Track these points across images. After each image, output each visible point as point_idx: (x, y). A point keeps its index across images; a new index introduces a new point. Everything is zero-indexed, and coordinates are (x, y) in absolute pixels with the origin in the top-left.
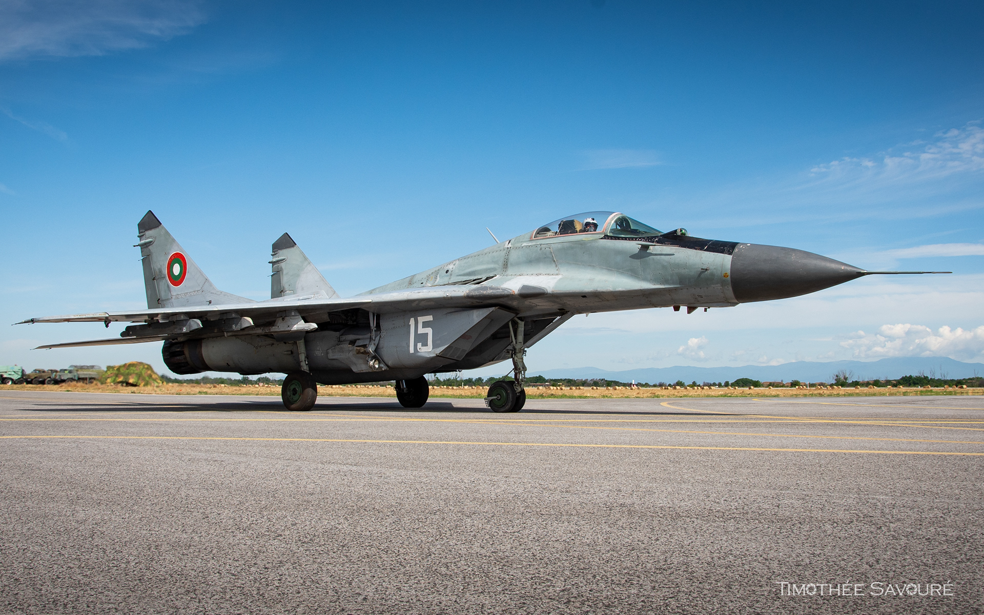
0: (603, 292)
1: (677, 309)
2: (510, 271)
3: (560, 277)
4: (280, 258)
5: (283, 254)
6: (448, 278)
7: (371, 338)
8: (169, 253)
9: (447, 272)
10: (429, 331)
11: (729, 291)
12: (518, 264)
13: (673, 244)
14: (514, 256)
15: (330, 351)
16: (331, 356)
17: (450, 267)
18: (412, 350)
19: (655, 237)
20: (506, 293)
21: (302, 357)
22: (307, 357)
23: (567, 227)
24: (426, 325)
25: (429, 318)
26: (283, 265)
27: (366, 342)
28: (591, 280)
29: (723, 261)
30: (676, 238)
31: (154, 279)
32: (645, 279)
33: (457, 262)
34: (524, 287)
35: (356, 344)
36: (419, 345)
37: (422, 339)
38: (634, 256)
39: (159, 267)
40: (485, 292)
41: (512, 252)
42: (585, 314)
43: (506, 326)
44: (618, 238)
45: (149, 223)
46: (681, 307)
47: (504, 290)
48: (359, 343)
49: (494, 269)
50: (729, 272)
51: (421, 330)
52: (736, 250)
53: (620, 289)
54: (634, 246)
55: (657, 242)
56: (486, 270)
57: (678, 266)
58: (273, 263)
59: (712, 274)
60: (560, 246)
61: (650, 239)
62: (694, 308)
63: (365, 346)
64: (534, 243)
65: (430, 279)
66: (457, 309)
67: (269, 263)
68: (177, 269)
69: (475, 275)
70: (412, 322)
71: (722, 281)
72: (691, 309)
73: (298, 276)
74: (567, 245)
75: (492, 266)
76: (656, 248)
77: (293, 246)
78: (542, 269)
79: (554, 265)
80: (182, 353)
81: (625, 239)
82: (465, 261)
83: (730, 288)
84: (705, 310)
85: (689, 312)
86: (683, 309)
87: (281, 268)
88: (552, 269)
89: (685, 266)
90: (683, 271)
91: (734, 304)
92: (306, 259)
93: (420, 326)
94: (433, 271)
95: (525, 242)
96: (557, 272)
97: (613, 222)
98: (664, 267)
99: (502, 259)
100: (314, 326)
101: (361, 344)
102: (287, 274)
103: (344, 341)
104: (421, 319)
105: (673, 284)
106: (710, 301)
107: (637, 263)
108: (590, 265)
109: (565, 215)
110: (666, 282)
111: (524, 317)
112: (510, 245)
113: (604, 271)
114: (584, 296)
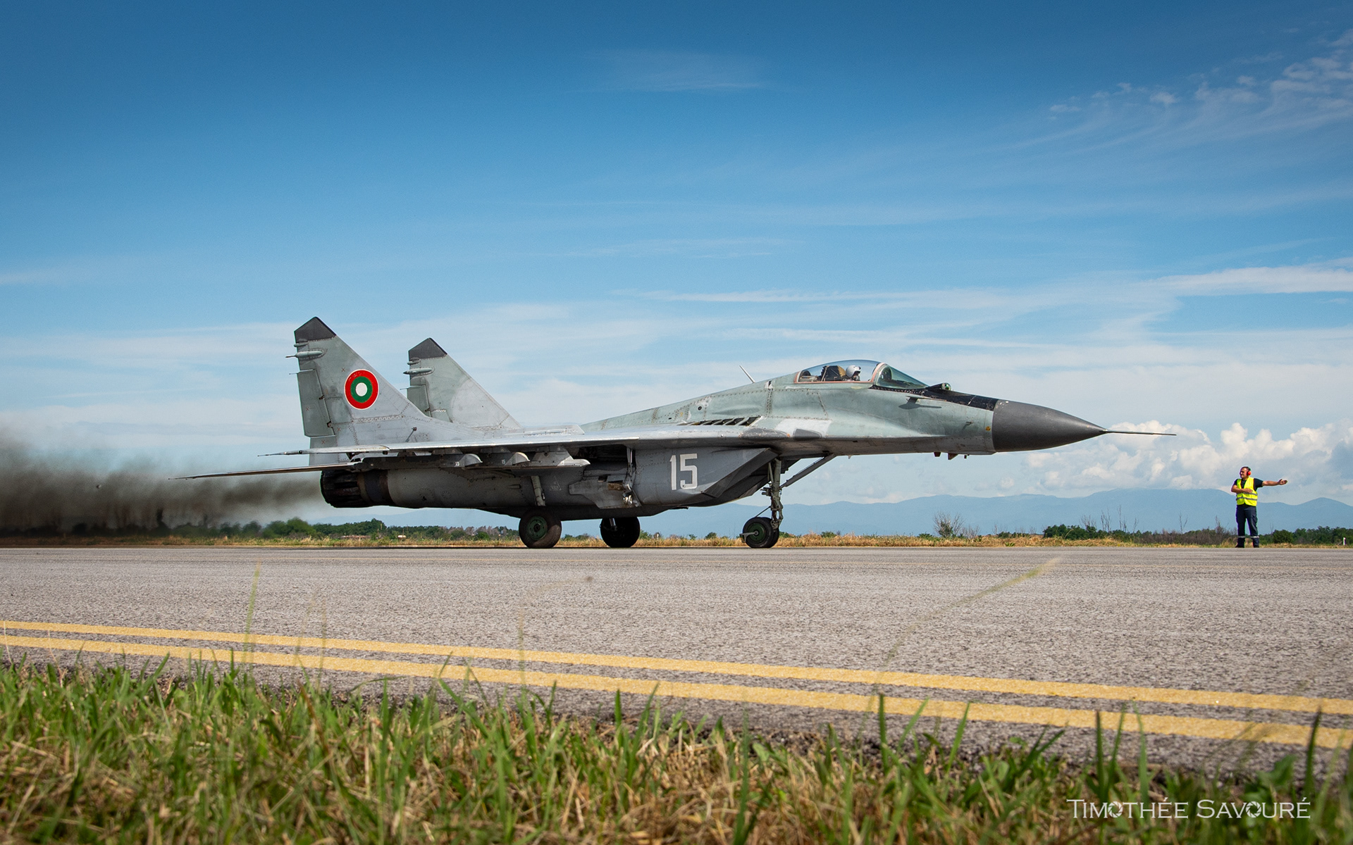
0: (874, 439)
1: (937, 454)
2: (775, 413)
3: (830, 422)
4: (422, 369)
5: (425, 364)
6: (702, 415)
7: (627, 474)
8: (349, 370)
9: (700, 408)
10: (694, 469)
11: (990, 442)
12: (783, 406)
13: (939, 398)
14: (777, 398)
15: (572, 486)
16: (573, 491)
17: (703, 404)
18: (674, 487)
19: (922, 390)
20: (781, 435)
21: (538, 492)
22: (543, 491)
23: (831, 373)
24: (688, 462)
25: (694, 456)
26: (428, 377)
27: (622, 478)
28: (862, 427)
29: (985, 417)
30: (940, 392)
31: (321, 398)
32: (913, 428)
33: (710, 399)
34: (798, 431)
35: (608, 480)
36: (683, 482)
37: (687, 477)
38: (903, 407)
39: (332, 384)
40: (760, 435)
41: (776, 394)
42: (847, 457)
43: (767, 465)
44: (887, 389)
45: (313, 331)
46: (942, 453)
47: (779, 433)
48: (609, 479)
49: (757, 410)
50: (991, 427)
51: (684, 468)
52: (997, 407)
53: (890, 436)
54: (903, 397)
55: (924, 395)
56: (748, 411)
57: (945, 418)
58: (412, 374)
59: (976, 427)
60: (828, 392)
61: (918, 391)
62: (955, 455)
63: (620, 482)
64: (799, 387)
65: (679, 415)
66: (723, 448)
67: (405, 373)
68: (362, 389)
69: (735, 414)
70: (673, 459)
71: (984, 434)
72: (951, 456)
73: (453, 392)
74: (836, 391)
75: (754, 406)
76: (924, 401)
77: (442, 356)
78: (809, 412)
79: (822, 410)
80: (355, 485)
81: (894, 390)
82: (720, 398)
83: (991, 440)
84: (965, 457)
85: (949, 459)
86: (944, 455)
87: (426, 381)
88: (820, 414)
89: (951, 419)
90: (951, 424)
91: (991, 453)
92: (463, 373)
93: (682, 463)
94: (682, 406)
95: (788, 384)
96: (826, 417)
97: (880, 373)
98: (931, 418)
99: (765, 400)
100: (586, 462)
101: (614, 480)
102: (435, 389)
103: (590, 476)
104: (684, 457)
105: (939, 433)
106: (969, 449)
107: (905, 412)
108: (859, 412)
109: (829, 360)
110: (933, 431)
111: (783, 457)
112: (771, 387)
113: (873, 418)
114: (855, 441)
